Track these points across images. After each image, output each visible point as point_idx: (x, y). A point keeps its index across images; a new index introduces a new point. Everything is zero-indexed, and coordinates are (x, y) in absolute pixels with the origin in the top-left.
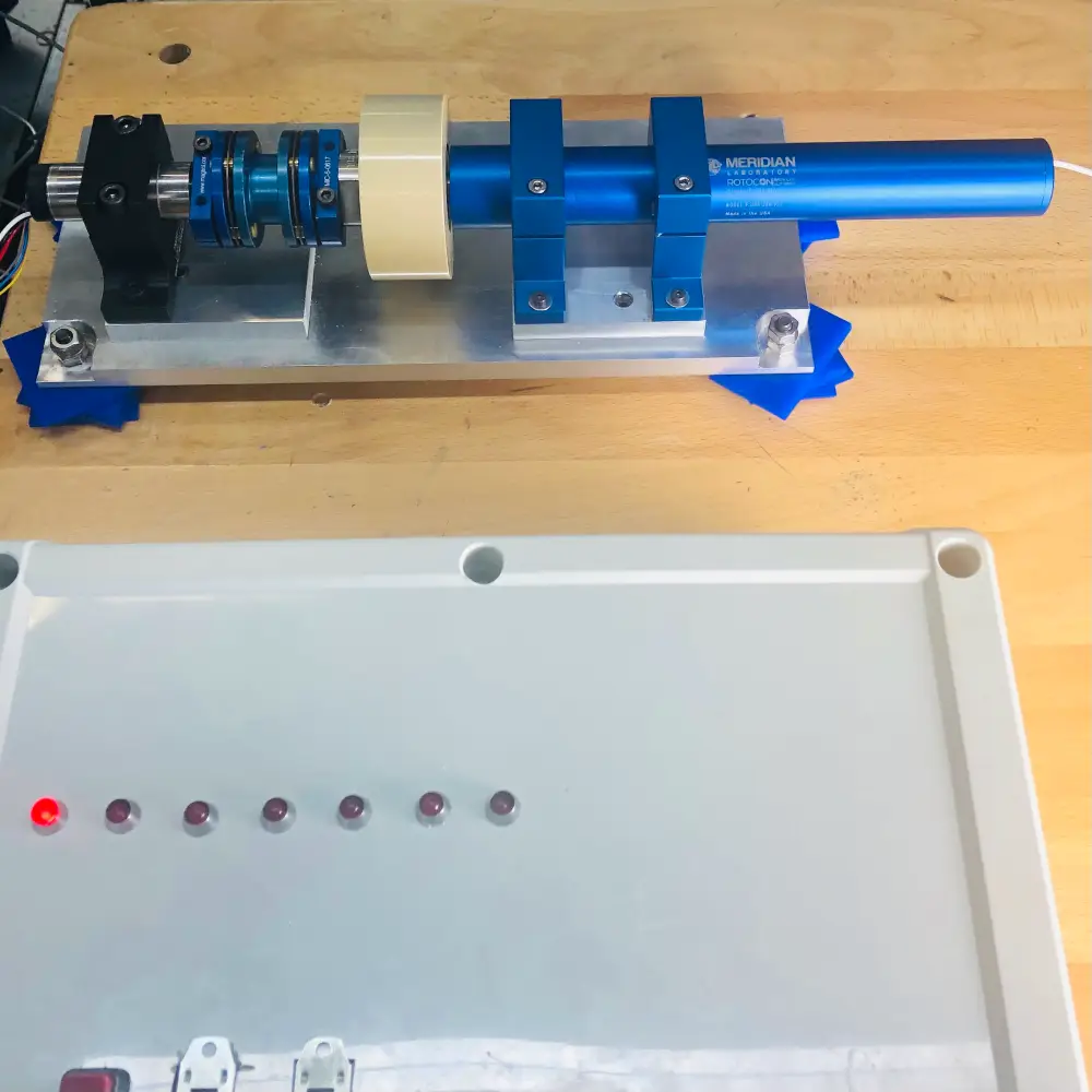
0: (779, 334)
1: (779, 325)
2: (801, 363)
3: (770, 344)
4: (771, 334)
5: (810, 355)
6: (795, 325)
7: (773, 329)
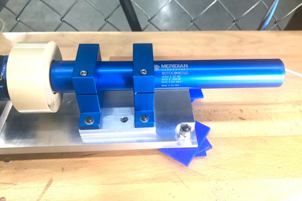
0: (184, 132)
1: (184, 129)
2: (193, 143)
3: (181, 136)
4: (181, 132)
5: (196, 140)
6: (190, 129)
7: (182, 130)
